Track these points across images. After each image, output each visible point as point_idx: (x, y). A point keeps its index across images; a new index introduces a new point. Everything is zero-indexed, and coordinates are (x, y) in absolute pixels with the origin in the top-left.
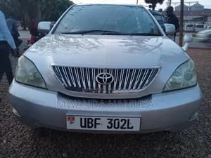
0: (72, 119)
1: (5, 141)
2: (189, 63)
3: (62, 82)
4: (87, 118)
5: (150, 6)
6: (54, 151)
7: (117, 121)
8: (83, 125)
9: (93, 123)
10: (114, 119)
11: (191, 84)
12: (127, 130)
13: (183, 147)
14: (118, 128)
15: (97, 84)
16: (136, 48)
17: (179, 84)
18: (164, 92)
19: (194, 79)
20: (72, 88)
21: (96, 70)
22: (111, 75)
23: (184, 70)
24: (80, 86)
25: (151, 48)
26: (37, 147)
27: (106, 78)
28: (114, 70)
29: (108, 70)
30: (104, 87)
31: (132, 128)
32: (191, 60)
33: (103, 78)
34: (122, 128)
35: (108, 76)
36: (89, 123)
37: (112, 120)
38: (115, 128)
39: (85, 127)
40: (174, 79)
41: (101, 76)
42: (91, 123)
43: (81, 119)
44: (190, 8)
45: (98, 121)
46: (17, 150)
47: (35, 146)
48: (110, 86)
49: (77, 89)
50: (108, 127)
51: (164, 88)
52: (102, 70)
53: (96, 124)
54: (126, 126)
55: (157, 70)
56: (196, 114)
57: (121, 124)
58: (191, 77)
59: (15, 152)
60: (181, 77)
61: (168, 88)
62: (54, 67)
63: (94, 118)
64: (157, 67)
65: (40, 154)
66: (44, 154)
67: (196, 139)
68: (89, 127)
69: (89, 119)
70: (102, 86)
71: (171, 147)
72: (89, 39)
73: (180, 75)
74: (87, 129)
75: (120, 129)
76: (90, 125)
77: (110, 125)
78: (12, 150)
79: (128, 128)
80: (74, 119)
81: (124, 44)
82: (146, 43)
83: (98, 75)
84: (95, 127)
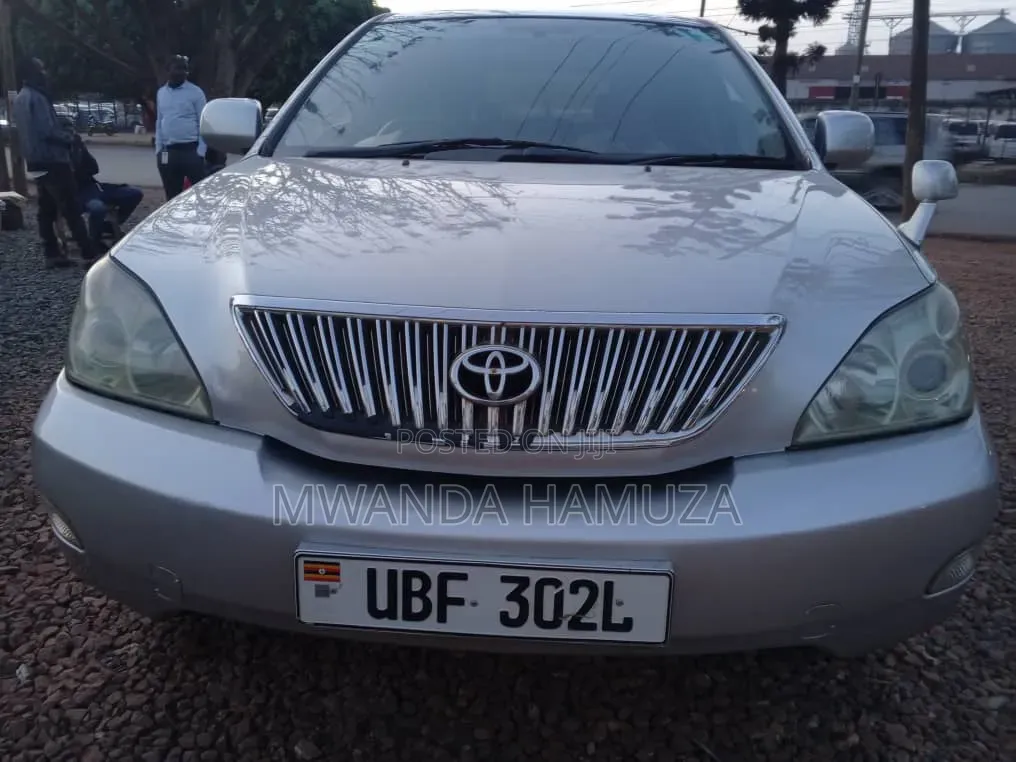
0: (327, 571)
1: (23, 672)
2: (932, 304)
3: (286, 389)
4: (400, 568)
5: (764, 34)
6: (254, 729)
7: (550, 593)
8: (382, 604)
9: (433, 595)
10: (535, 577)
11: (942, 413)
12: (600, 635)
13: (896, 730)
14: (555, 624)
15: (454, 400)
16: (687, 231)
17: (876, 410)
18: (801, 447)
19: (958, 384)
20: (332, 420)
21: (455, 330)
22: (528, 360)
23: (907, 337)
24: (371, 410)
25: (764, 230)
26: (171, 707)
27: (503, 372)
28: (542, 333)
29: (513, 333)
30: (493, 415)
31: (628, 625)
32: (943, 289)
33: (486, 371)
34: (575, 624)
35: (513, 360)
36: (409, 594)
37: (524, 582)
38: (540, 622)
39: (390, 613)
40: (851, 383)
41: (478, 360)
42: (422, 594)
43: (372, 575)
44: (967, 39)
45: (454, 589)
46: (77, 714)
47: (162, 700)
48: (519, 411)
49: (358, 424)
50: (505, 618)
51: (799, 428)
52: (484, 333)
53: (445, 601)
54: (595, 616)
55: (762, 337)
56: (966, 564)
57: (573, 604)
58: (944, 374)
59: (64, 726)
60: (887, 374)
61: (816, 429)
62: (247, 314)
63: (433, 572)
64: (764, 321)
65: (186, 740)
66: (204, 739)
67: (969, 695)
68: (409, 616)
69: (409, 576)
70: (480, 413)
71: (837, 727)
72: (459, 186)
73: (883, 361)
74: (400, 624)
75: (563, 632)
76: (417, 605)
77: (514, 611)
78: (55, 714)
79: (608, 626)
80: (334, 573)
81: (629, 209)
82: (741, 205)
83: (463, 358)
84: (442, 618)
